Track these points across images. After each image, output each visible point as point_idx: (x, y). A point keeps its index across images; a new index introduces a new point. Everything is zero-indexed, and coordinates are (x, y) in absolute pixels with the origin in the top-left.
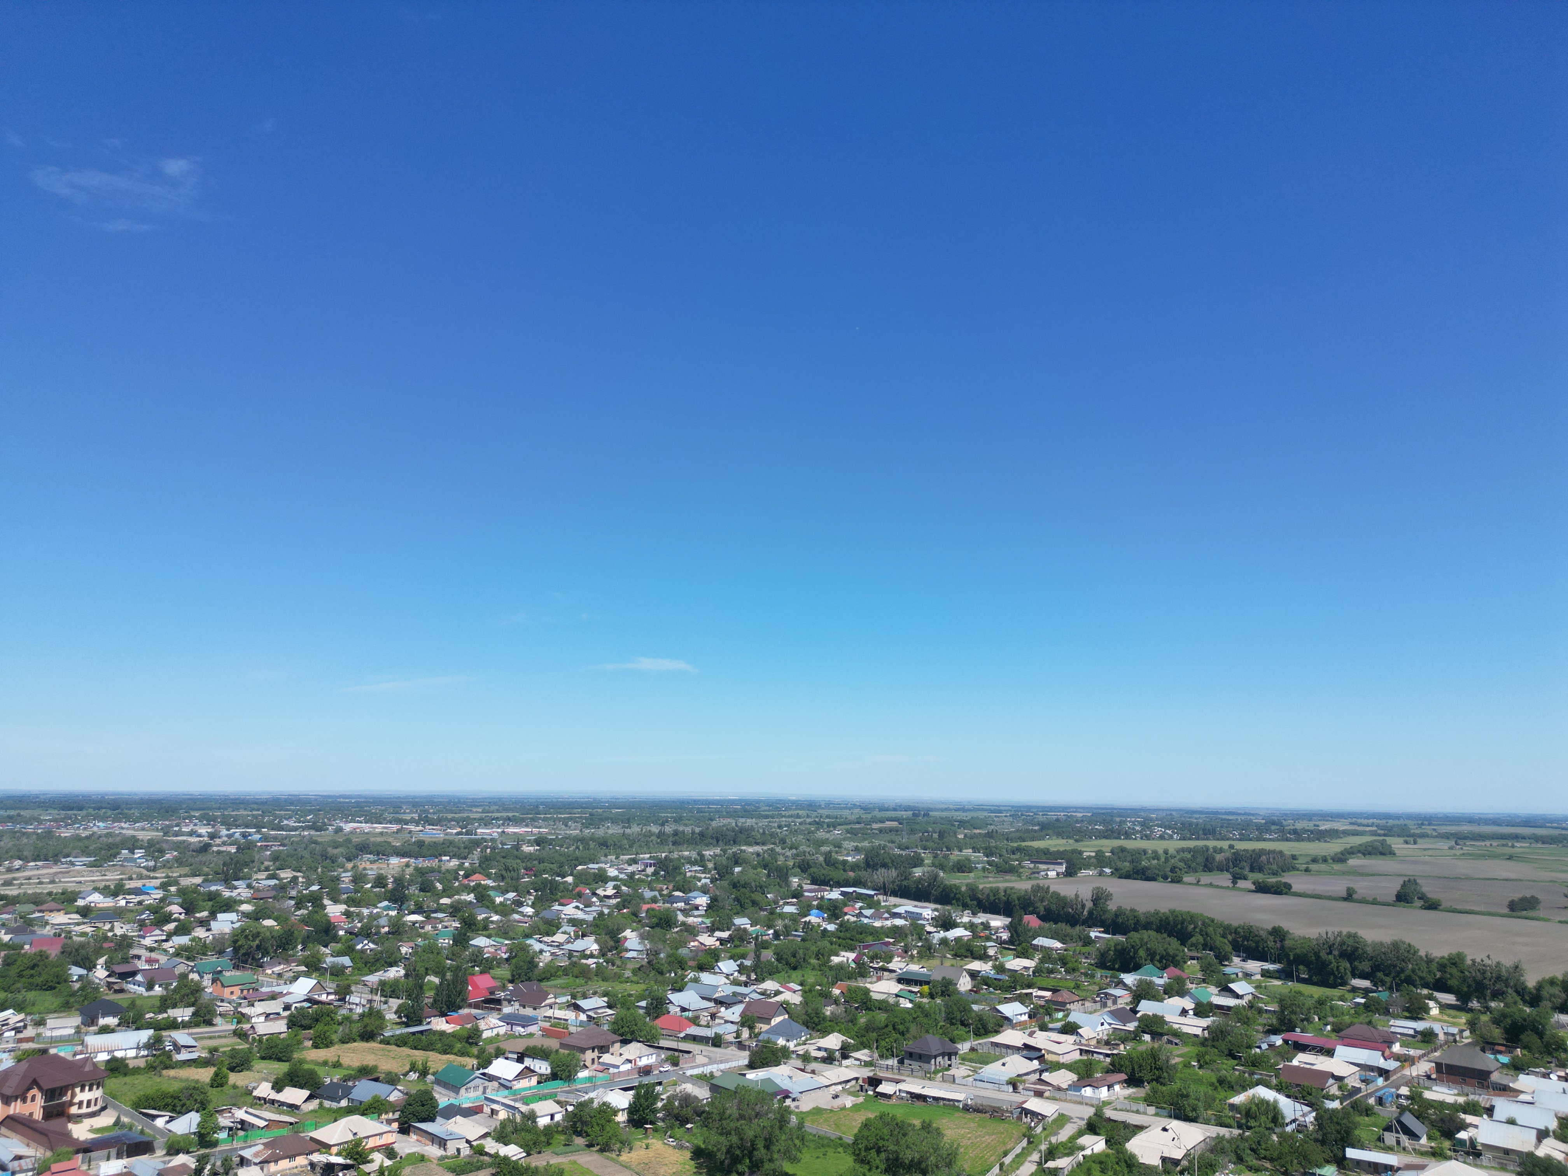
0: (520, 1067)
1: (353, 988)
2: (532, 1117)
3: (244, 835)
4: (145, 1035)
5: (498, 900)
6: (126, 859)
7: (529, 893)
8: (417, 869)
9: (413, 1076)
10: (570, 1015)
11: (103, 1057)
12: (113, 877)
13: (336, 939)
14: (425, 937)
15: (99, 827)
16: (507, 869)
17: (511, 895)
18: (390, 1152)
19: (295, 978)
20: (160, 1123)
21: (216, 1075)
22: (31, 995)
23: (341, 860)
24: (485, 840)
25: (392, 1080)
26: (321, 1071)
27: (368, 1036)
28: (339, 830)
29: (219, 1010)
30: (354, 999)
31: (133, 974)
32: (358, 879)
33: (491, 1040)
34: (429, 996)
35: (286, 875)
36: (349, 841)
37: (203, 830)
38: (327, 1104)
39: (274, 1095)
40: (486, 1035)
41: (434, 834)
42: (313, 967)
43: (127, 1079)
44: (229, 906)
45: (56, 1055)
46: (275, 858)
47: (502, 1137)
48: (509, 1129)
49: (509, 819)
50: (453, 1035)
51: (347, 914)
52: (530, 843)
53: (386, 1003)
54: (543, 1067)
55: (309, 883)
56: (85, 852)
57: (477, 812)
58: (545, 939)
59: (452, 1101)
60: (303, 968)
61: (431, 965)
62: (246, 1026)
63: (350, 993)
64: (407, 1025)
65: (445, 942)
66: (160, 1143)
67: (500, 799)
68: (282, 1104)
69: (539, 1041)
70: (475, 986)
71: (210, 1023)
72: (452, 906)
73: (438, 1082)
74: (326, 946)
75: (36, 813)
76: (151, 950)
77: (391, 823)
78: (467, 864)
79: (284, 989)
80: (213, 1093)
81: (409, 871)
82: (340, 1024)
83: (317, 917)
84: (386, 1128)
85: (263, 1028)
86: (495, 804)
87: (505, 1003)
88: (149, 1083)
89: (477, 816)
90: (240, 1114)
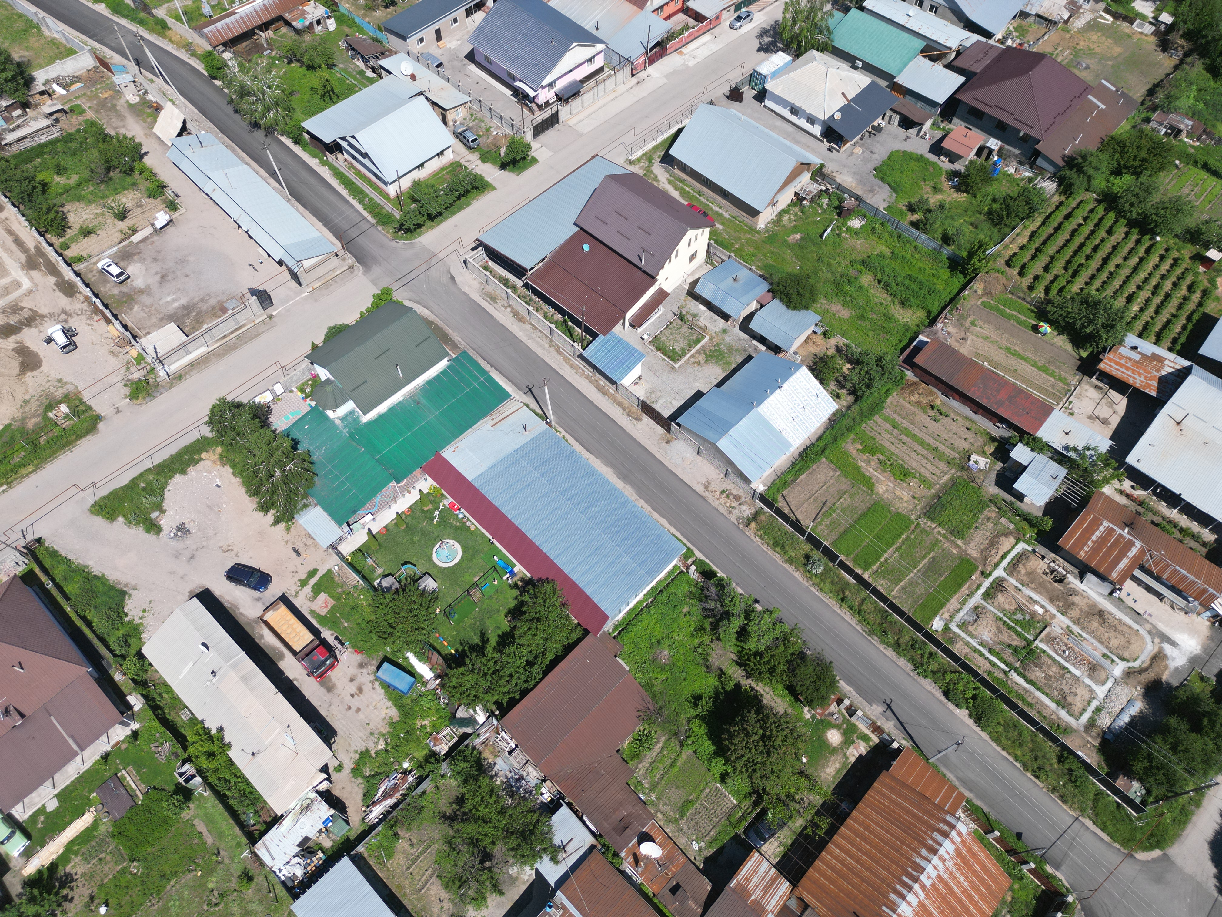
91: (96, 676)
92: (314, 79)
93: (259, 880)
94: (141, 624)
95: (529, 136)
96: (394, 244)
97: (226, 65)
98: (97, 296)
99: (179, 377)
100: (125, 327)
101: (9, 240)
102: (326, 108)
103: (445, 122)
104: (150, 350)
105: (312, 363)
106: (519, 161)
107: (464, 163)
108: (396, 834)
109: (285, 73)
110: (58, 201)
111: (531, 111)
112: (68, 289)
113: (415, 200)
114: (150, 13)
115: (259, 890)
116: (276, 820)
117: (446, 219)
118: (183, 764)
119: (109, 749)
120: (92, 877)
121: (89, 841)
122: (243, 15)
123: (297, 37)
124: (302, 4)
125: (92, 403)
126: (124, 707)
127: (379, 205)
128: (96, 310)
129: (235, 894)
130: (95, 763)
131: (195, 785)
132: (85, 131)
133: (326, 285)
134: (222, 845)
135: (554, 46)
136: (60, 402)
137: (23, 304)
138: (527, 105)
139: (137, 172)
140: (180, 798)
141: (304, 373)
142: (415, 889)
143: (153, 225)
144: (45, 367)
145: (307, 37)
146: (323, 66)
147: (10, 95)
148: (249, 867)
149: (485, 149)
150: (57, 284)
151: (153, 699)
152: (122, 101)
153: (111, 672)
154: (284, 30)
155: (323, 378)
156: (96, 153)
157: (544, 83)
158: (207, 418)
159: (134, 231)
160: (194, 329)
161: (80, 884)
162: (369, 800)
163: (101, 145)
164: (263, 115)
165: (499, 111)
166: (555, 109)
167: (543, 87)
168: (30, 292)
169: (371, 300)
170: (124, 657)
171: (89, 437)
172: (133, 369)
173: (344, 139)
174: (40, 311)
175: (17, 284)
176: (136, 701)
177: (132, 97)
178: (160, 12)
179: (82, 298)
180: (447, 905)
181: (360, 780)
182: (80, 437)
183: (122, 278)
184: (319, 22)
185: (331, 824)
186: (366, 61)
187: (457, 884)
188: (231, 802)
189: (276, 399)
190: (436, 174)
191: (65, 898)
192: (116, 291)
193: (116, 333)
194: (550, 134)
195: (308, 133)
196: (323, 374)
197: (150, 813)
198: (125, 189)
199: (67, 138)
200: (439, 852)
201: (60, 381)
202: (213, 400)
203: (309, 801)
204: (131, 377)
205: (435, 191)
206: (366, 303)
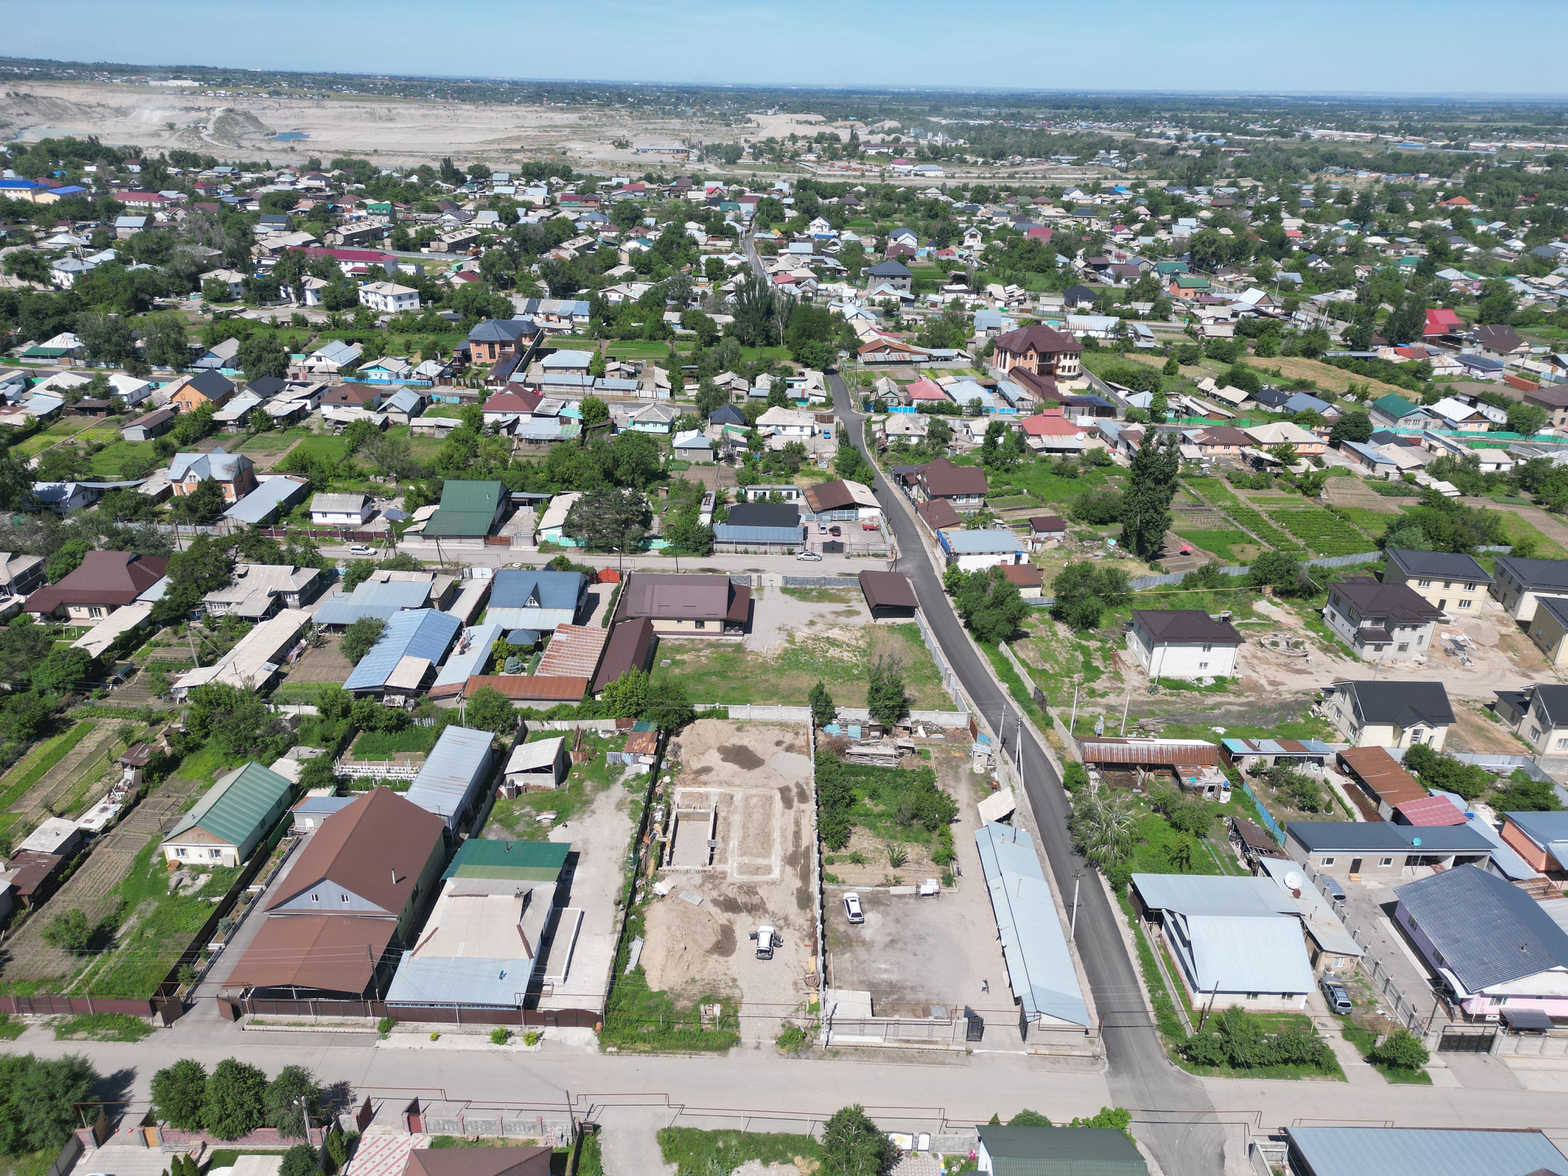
0: (1471, 411)
1: (1301, 305)
2: (1475, 461)
3: (1210, 139)
4: (1112, 321)
5: (1480, 229)
6: (1103, 159)
7: (1523, 224)
8: (1387, 186)
9: (1351, 398)
10: (1545, 368)
11: (1080, 334)
12: (1091, 175)
13: (1289, 254)
14: (1385, 261)
15: (1082, 126)
16: (1499, 193)
17: (1498, 225)
18: (1317, 460)
19: (1245, 288)
20: (1121, 394)
21: (1168, 364)
22: (1030, 275)
23: (1305, 170)
24: (1478, 156)
25: (1329, 398)
26: (1261, 378)
27: (1310, 353)
28: (1307, 137)
29: (1174, 308)
30: (1300, 315)
31: (1105, 267)
32: (1320, 193)
33: (1442, 378)
34: (1379, 324)
35: (1247, 183)
36: (1315, 150)
37: (1172, 132)
38: (1263, 407)
39: (1215, 390)
40: (1436, 372)
41: (1415, 145)
42: (1264, 279)
43: (1098, 355)
44: (1189, 211)
45: (1046, 327)
46: (1237, 165)
47: (1437, 471)
48: (1446, 466)
49: (1516, 130)
50: (1400, 366)
51: (1304, 230)
52: (1538, 162)
53: (1332, 324)
54: (1499, 416)
55: (1269, 194)
56: (1070, 151)
57: (1474, 121)
58: (1533, 280)
59: (1388, 428)
60: (1254, 279)
61: (1388, 292)
62: (1196, 326)
63: (1297, 309)
64: (1352, 349)
65: (1407, 270)
66: (1120, 410)
67: (1509, 104)
68: (1223, 399)
69: (1499, 388)
70: (1434, 321)
71: (1165, 319)
72: (1422, 231)
73: (1376, 408)
74: (1278, 260)
75: (1032, 111)
76: (1120, 246)
77: (1365, 130)
78: (1449, 184)
79: (1234, 297)
80: (1164, 380)
81: (1378, 187)
82: (1283, 337)
83: (1273, 229)
84: (1317, 439)
85: (1212, 330)
86: (1501, 110)
87: (1466, 343)
88: (1114, 362)
89: (1473, 125)
90: (1186, 401)
92: (1174, 839)
95: (1431, 1043)
96: (1166, 1063)
97: (1087, 783)
98: (823, 922)
99: (835, 1053)
100: (825, 967)
101: (792, 828)
102: (1170, 872)
103: (1314, 961)
104: (830, 1006)
105: (980, 1140)
106: (1399, 1066)
107: (1315, 1023)
109: (1144, 818)
110: (853, 819)
111: (1451, 1014)
112: (804, 900)
113: (1222, 1029)
114: (1044, 709)
117: (1253, 1076)
122: (1133, 747)
123: (1179, 792)
124: (1203, 765)
125: (743, 1022)
127: (1172, 1008)
128: (812, 935)
132: (918, 775)
133: (1053, 1058)
135: (1524, 955)
136: (719, 1002)
137: (760, 891)
138: (1447, 1004)
139: (938, 832)
141: (963, 1144)
143: (918, 887)
144: (732, 959)
145: (1190, 797)
146: (1192, 831)
147: (881, 718)
149: (1356, 1024)
150: (799, 890)
152: (968, 766)
154: (1168, 779)
155: (981, 1168)
156: (913, 797)
157: (1487, 990)
158: (828, 1119)
159: (898, 882)
160: (885, 1013)
163: (922, 793)
164: (1095, 845)
165: (1399, 989)
166: (1490, 1031)
167: (1483, 995)
168: (774, 883)
169: (1098, 1113)
171: (715, 1055)
172: (801, 1014)
173: (1171, 913)
174: (767, 906)
175: (769, 870)
177: (978, 767)
178: (1053, 712)
179: (809, 916)
182: (708, 1048)
183: (856, 919)
184: (1211, 789)
186: (1245, 849)
189: (914, 1152)
190: (1268, 1015)
192: (842, 928)
193: (813, 968)
194: (1468, 1059)
195: (1134, 886)
196: (985, 1162)
198: (917, 841)
199: (899, 773)
201: (734, 980)
202: (848, 1102)
204: (794, 1021)
205: (1256, 1034)
206: (1089, 1112)
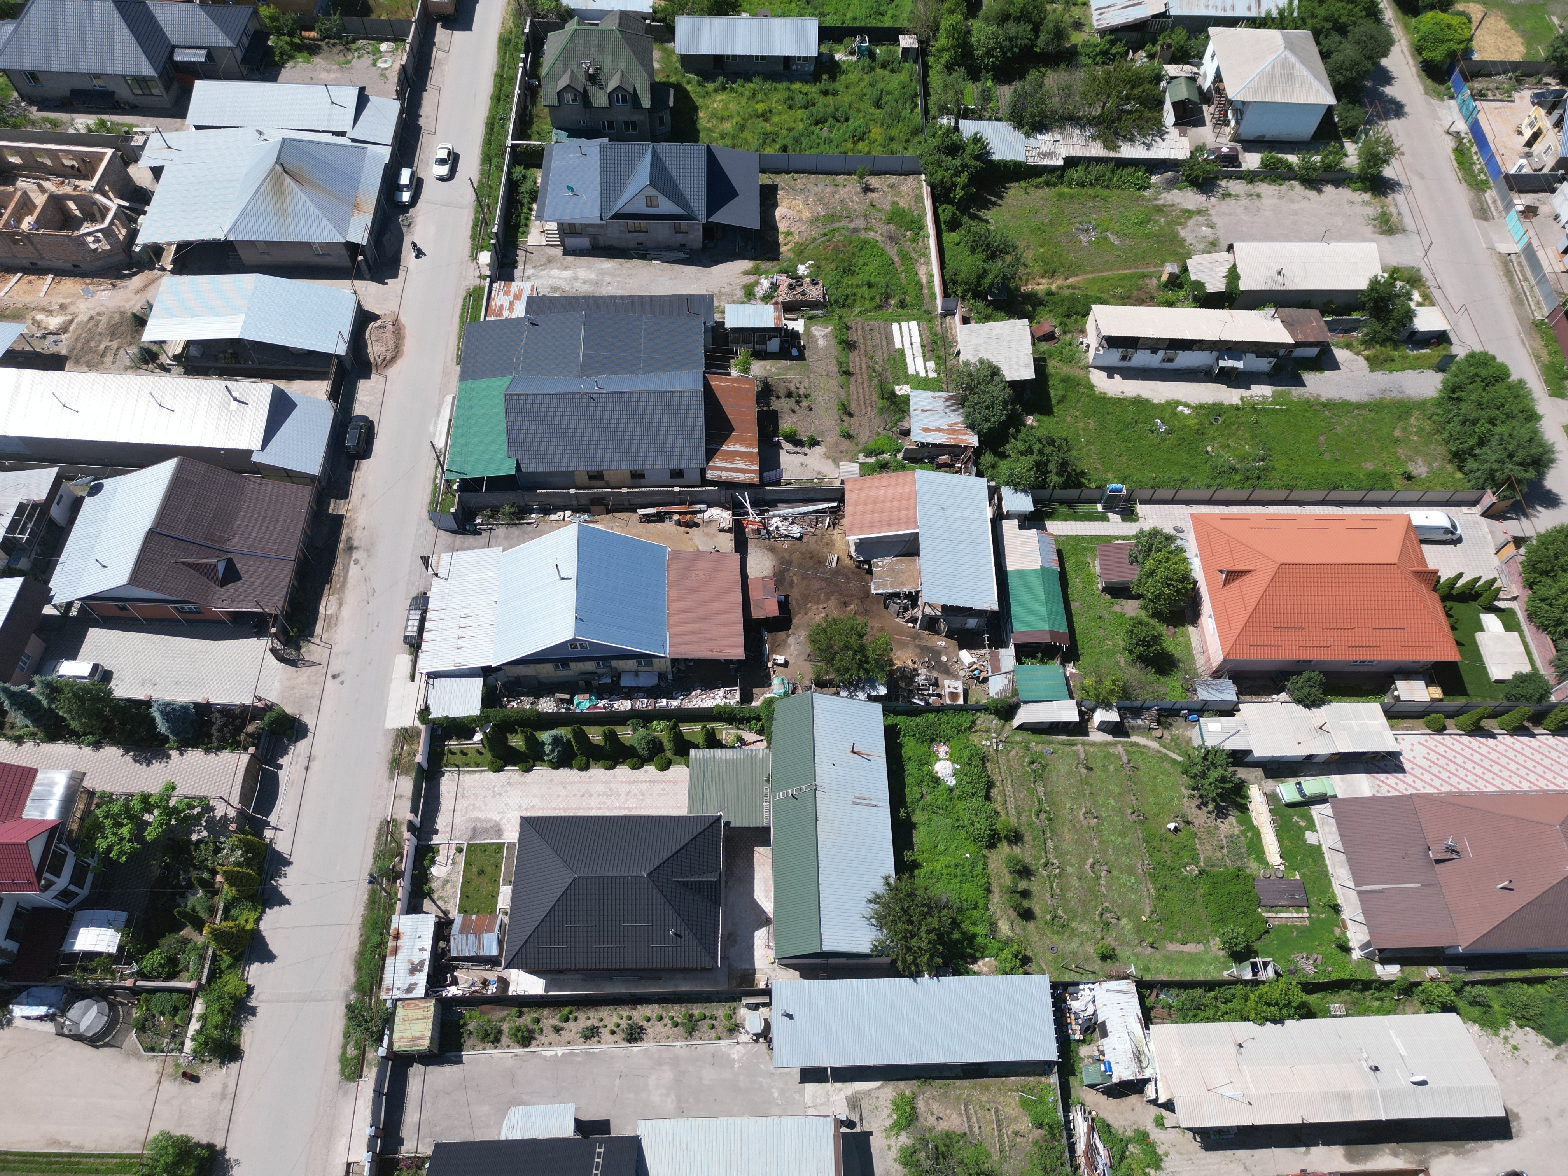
91: (1447, 952)
93: (1097, 965)
94: (1497, 1035)
108: (1041, 1126)
115: (1087, 959)
116: (1147, 1019)
118: (1276, 972)
119: (1343, 917)
120: (1210, 833)
121: (1249, 848)
126: (1387, 957)
129: (1099, 936)
130: (1334, 896)
131: (1244, 969)
134: (1158, 955)
140: (1239, 948)
142: (971, 1101)
148: (1117, 964)
151: (1380, 990)
153: (1444, 969)
161: (1209, 821)
162: (1098, 1126)
170: (1458, 991)
176: (1390, 972)
180: (931, 1121)
181: (1129, 1133)
185: (1103, 1068)
187: (942, 1149)
188: (1199, 991)
191: (1205, 804)
197: (1242, 912)
200: (988, 1156)
203: (1144, 1064)
